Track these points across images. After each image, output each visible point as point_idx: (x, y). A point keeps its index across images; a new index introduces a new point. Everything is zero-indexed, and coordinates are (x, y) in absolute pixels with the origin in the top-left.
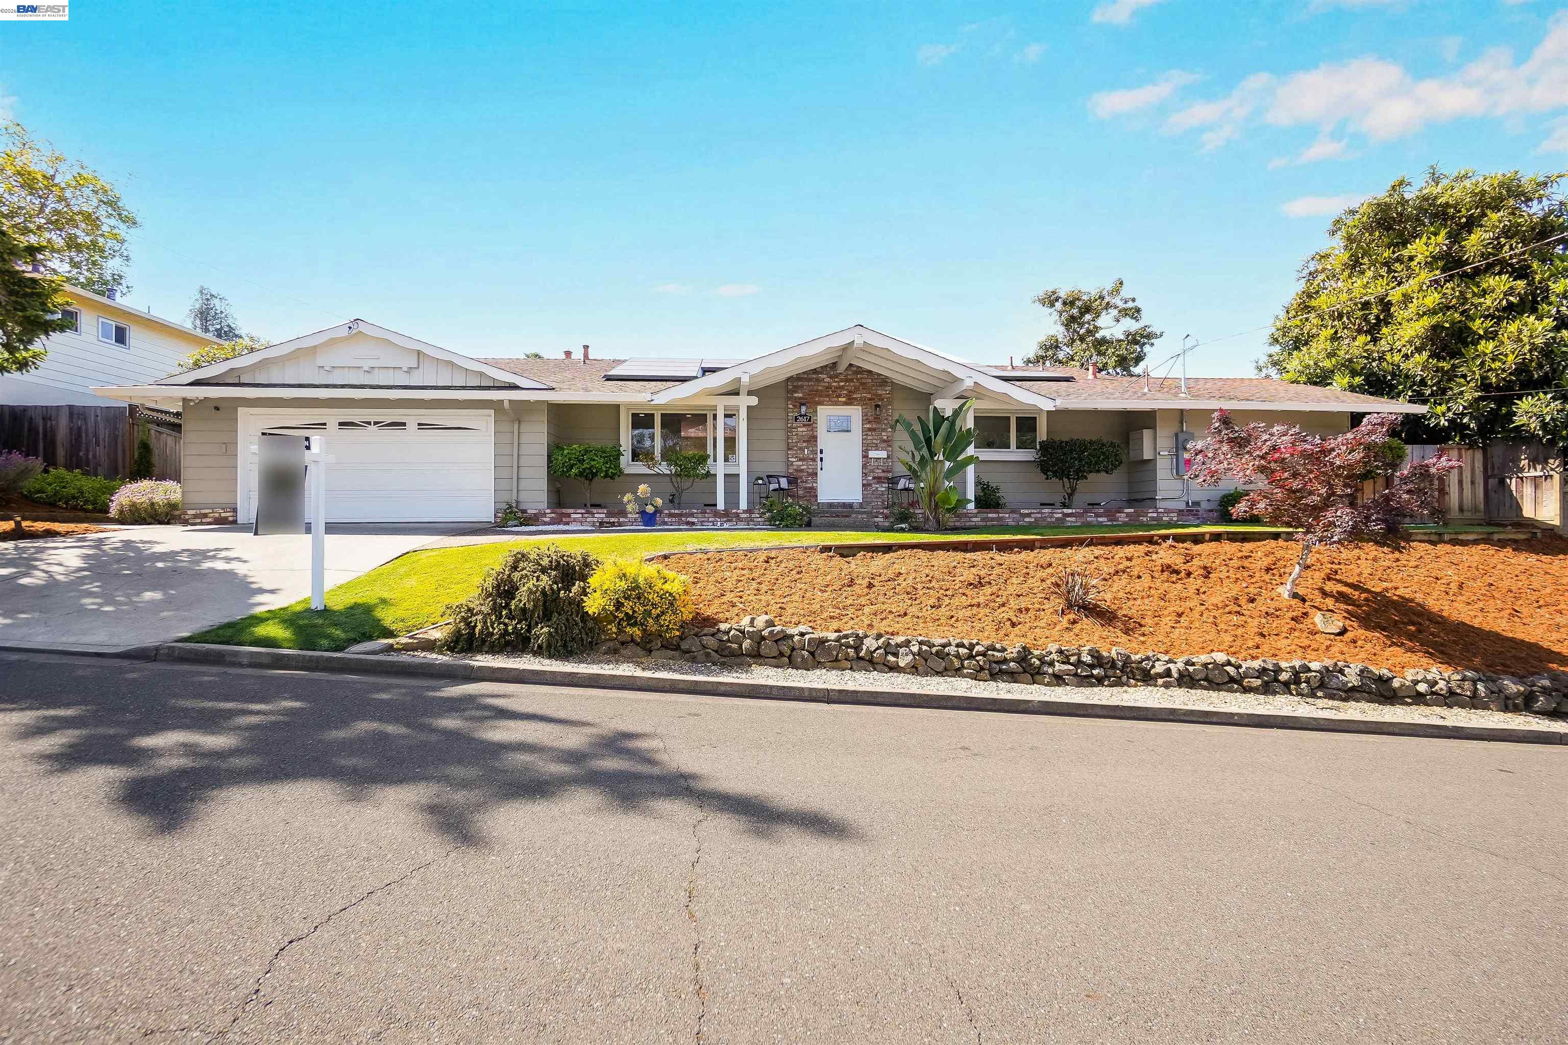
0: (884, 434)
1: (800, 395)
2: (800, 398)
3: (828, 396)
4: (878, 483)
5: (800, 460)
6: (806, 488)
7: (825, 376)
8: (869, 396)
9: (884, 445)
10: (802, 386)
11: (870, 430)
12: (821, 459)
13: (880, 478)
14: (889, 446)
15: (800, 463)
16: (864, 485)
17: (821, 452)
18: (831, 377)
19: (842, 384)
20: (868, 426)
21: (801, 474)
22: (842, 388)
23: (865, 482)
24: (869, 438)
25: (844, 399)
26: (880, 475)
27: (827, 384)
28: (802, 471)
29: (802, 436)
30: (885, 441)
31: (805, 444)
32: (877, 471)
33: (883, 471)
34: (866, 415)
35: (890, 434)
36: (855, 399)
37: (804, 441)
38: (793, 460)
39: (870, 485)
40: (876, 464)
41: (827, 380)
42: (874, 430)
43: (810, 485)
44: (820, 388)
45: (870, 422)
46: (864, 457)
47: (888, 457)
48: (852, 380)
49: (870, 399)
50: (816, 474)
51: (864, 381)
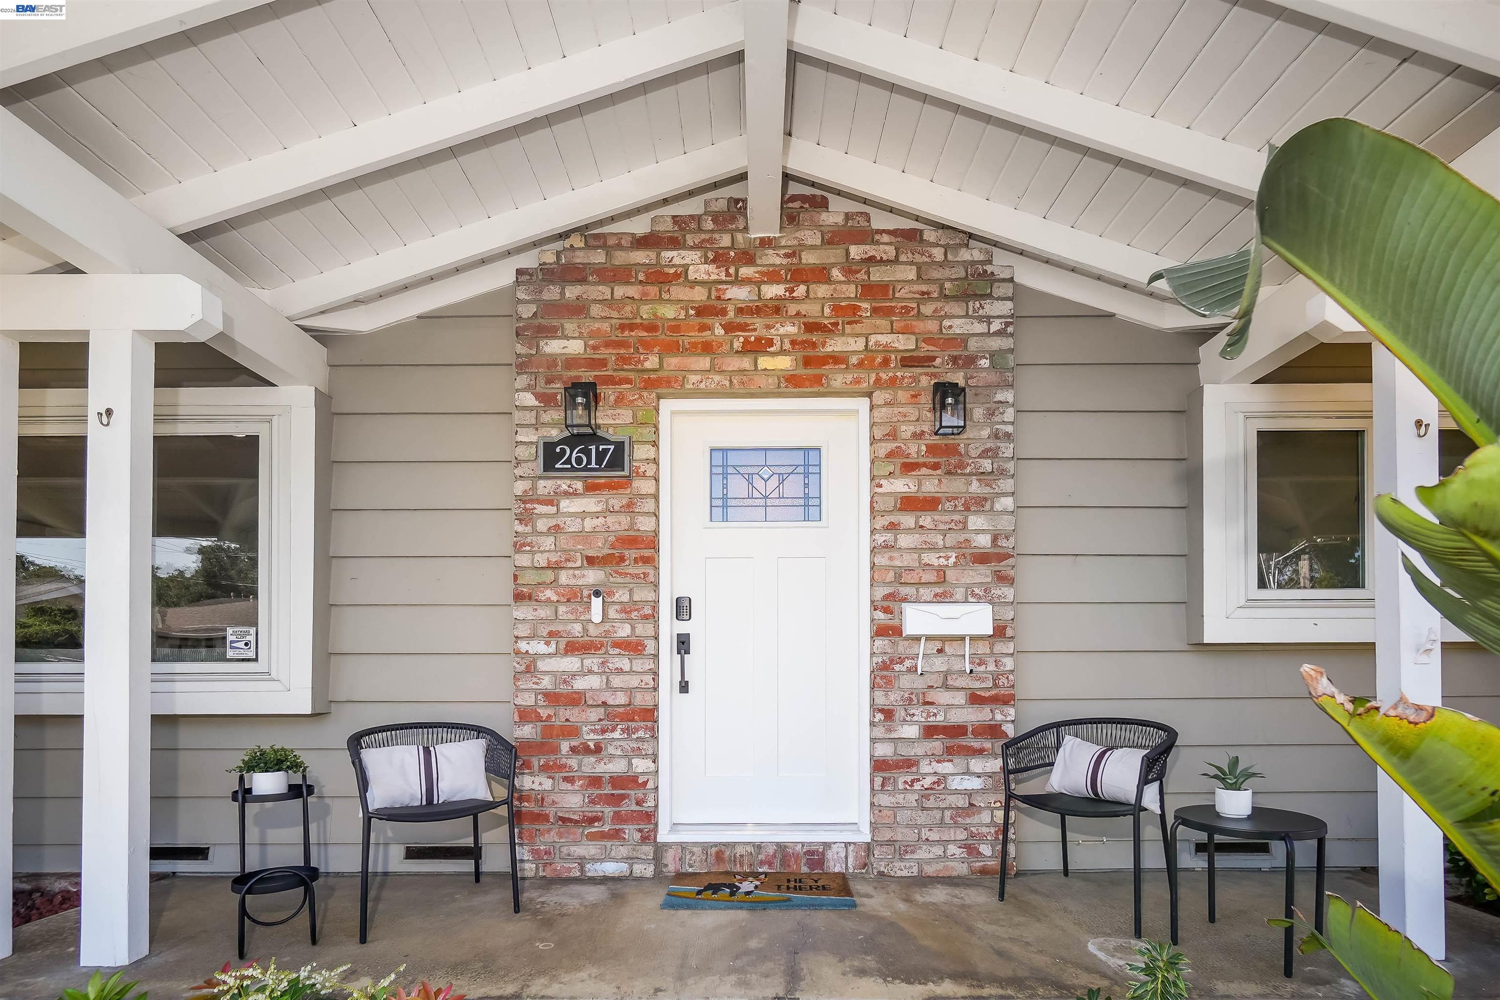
0: (976, 521)
1: (575, 347)
2: (571, 362)
3: (707, 348)
4: (950, 752)
5: (573, 648)
6: (595, 781)
7: (691, 257)
8: (904, 343)
9: (982, 574)
10: (578, 309)
11: (909, 503)
12: (683, 644)
13: (958, 730)
14: (1002, 579)
15: (571, 663)
16: (879, 766)
17: (682, 609)
18: (719, 259)
19: (773, 291)
20: (902, 486)
21: (573, 714)
22: (776, 309)
23: (884, 750)
24: (905, 541)
25: (784, 363)
26: (958, 717)
27: (699, 295)
28: (576, 699)
29: (582, 536)
30: (982, 558)
31: (593, 576)
32: (943, 697)
33: (975, 699)
34: (892, 435)
35: (1006, 523)
36: (837, 359)
37: (591, 561)
38: (538, 647)
39: (909, 764)
40: (939, 664)
41: (701, 271)
42: (930, 504)
43: (617, 767)
44: (669, 312)
45: (909, 468)
46: (880, 631)
47: (1000, 632)
48: (821, 274)
49: (909, 361)
50: (650, 714)
51: (878, 275)
